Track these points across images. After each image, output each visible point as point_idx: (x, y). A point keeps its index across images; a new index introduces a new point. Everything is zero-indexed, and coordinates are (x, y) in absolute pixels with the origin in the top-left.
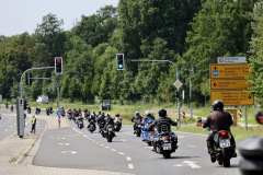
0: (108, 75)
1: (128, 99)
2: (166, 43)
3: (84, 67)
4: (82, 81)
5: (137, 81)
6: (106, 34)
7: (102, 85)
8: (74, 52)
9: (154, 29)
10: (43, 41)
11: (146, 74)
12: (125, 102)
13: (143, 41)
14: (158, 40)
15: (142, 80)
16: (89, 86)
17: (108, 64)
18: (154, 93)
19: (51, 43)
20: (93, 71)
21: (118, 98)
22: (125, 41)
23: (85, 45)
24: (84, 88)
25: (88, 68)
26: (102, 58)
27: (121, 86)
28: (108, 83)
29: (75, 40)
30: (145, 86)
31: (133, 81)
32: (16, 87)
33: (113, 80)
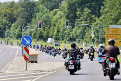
0: (58, 27)
1: (69, 40)
2: (90, 11)
3: (45, 22)
4: (44, 30)
5: (74, 31)
6: (58, 4)
8: (40, 13)
9: (84, 3)
10: (23, 7)
11: (79, 28)
12: (67, 42)
13: (78, 9)
14: (86, 9)
15: (77, 31)
16: (48, 33)
17: (59, 21)
18: (83, 38)
19: (27, 8)
20: (50, 24)
21: (63, 40)
22: (68, 9)
23: (46, 9)
24: (45, 34)
25: (47, 23)
26: (55, 18)
27: (65, 34)
28: (58, 31)
29: (41, 7)
30: (78, 34)
31: (72, 31)
32: (8, 31)
33: (61, 30)
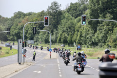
0: (81, 32)
1: (91, 45)
2: (112, 16)
3: (70, 28)
4: (68, 35)
5: (96, 36)
6: (82, 12)
7: (78, 37)
8: (65, 20)
9: (107, 9)
10: (51, 15)
11: (101, 32)
12: (89, 46)
13: (100, 15)
14: (108, 15)
15: (99, 35)
16: (72, 38)
17: (82, 27)
18: (105, 42)
19: (55, 16)
20: (74, 30)
21: (85, 44)
22: (91, 15)
23: (71, 17)
24: (69, 38)
25: (71, 29)
26: (79, 24)
27: (88, 38)
28: (81, 36)
29: (66, 15)
30: (100, 38)
31: (94, 36)
33: (83, 35)
